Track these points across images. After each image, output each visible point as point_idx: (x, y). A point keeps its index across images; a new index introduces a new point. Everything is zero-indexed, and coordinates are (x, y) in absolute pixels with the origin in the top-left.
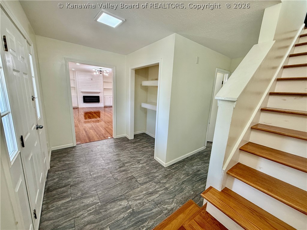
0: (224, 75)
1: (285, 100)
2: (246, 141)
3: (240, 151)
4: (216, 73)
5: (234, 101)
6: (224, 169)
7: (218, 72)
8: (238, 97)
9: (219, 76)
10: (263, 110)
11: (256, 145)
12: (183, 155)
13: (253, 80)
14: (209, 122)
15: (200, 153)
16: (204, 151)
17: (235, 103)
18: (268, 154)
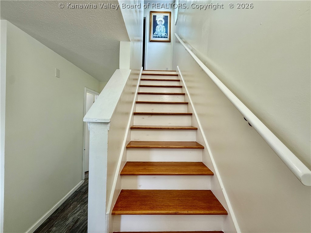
0: (94, 96)
1: (144, 118)
2: (125, 162)
3: (121, 177)
4: (85, 93)
5: (108, 123)
6: (108, 212)
7: (88, 92)
8: (111, 118)
9: (89, 95)
10: (132, 128)
11: (133, 163)
12: (48, 210)
13: (120, 102)
14: (85, 148)
15: (77, 192)
16: (82, 187)
17: (109, 125)
18: (143, 169)
